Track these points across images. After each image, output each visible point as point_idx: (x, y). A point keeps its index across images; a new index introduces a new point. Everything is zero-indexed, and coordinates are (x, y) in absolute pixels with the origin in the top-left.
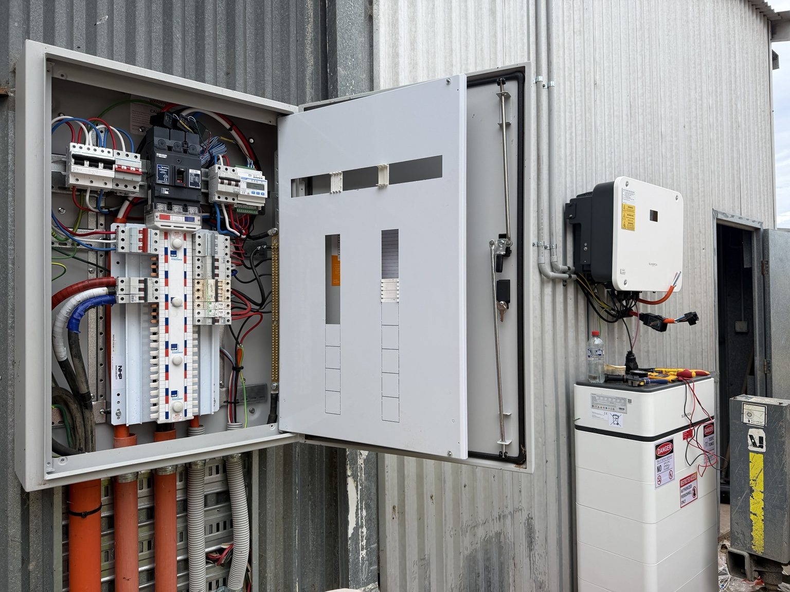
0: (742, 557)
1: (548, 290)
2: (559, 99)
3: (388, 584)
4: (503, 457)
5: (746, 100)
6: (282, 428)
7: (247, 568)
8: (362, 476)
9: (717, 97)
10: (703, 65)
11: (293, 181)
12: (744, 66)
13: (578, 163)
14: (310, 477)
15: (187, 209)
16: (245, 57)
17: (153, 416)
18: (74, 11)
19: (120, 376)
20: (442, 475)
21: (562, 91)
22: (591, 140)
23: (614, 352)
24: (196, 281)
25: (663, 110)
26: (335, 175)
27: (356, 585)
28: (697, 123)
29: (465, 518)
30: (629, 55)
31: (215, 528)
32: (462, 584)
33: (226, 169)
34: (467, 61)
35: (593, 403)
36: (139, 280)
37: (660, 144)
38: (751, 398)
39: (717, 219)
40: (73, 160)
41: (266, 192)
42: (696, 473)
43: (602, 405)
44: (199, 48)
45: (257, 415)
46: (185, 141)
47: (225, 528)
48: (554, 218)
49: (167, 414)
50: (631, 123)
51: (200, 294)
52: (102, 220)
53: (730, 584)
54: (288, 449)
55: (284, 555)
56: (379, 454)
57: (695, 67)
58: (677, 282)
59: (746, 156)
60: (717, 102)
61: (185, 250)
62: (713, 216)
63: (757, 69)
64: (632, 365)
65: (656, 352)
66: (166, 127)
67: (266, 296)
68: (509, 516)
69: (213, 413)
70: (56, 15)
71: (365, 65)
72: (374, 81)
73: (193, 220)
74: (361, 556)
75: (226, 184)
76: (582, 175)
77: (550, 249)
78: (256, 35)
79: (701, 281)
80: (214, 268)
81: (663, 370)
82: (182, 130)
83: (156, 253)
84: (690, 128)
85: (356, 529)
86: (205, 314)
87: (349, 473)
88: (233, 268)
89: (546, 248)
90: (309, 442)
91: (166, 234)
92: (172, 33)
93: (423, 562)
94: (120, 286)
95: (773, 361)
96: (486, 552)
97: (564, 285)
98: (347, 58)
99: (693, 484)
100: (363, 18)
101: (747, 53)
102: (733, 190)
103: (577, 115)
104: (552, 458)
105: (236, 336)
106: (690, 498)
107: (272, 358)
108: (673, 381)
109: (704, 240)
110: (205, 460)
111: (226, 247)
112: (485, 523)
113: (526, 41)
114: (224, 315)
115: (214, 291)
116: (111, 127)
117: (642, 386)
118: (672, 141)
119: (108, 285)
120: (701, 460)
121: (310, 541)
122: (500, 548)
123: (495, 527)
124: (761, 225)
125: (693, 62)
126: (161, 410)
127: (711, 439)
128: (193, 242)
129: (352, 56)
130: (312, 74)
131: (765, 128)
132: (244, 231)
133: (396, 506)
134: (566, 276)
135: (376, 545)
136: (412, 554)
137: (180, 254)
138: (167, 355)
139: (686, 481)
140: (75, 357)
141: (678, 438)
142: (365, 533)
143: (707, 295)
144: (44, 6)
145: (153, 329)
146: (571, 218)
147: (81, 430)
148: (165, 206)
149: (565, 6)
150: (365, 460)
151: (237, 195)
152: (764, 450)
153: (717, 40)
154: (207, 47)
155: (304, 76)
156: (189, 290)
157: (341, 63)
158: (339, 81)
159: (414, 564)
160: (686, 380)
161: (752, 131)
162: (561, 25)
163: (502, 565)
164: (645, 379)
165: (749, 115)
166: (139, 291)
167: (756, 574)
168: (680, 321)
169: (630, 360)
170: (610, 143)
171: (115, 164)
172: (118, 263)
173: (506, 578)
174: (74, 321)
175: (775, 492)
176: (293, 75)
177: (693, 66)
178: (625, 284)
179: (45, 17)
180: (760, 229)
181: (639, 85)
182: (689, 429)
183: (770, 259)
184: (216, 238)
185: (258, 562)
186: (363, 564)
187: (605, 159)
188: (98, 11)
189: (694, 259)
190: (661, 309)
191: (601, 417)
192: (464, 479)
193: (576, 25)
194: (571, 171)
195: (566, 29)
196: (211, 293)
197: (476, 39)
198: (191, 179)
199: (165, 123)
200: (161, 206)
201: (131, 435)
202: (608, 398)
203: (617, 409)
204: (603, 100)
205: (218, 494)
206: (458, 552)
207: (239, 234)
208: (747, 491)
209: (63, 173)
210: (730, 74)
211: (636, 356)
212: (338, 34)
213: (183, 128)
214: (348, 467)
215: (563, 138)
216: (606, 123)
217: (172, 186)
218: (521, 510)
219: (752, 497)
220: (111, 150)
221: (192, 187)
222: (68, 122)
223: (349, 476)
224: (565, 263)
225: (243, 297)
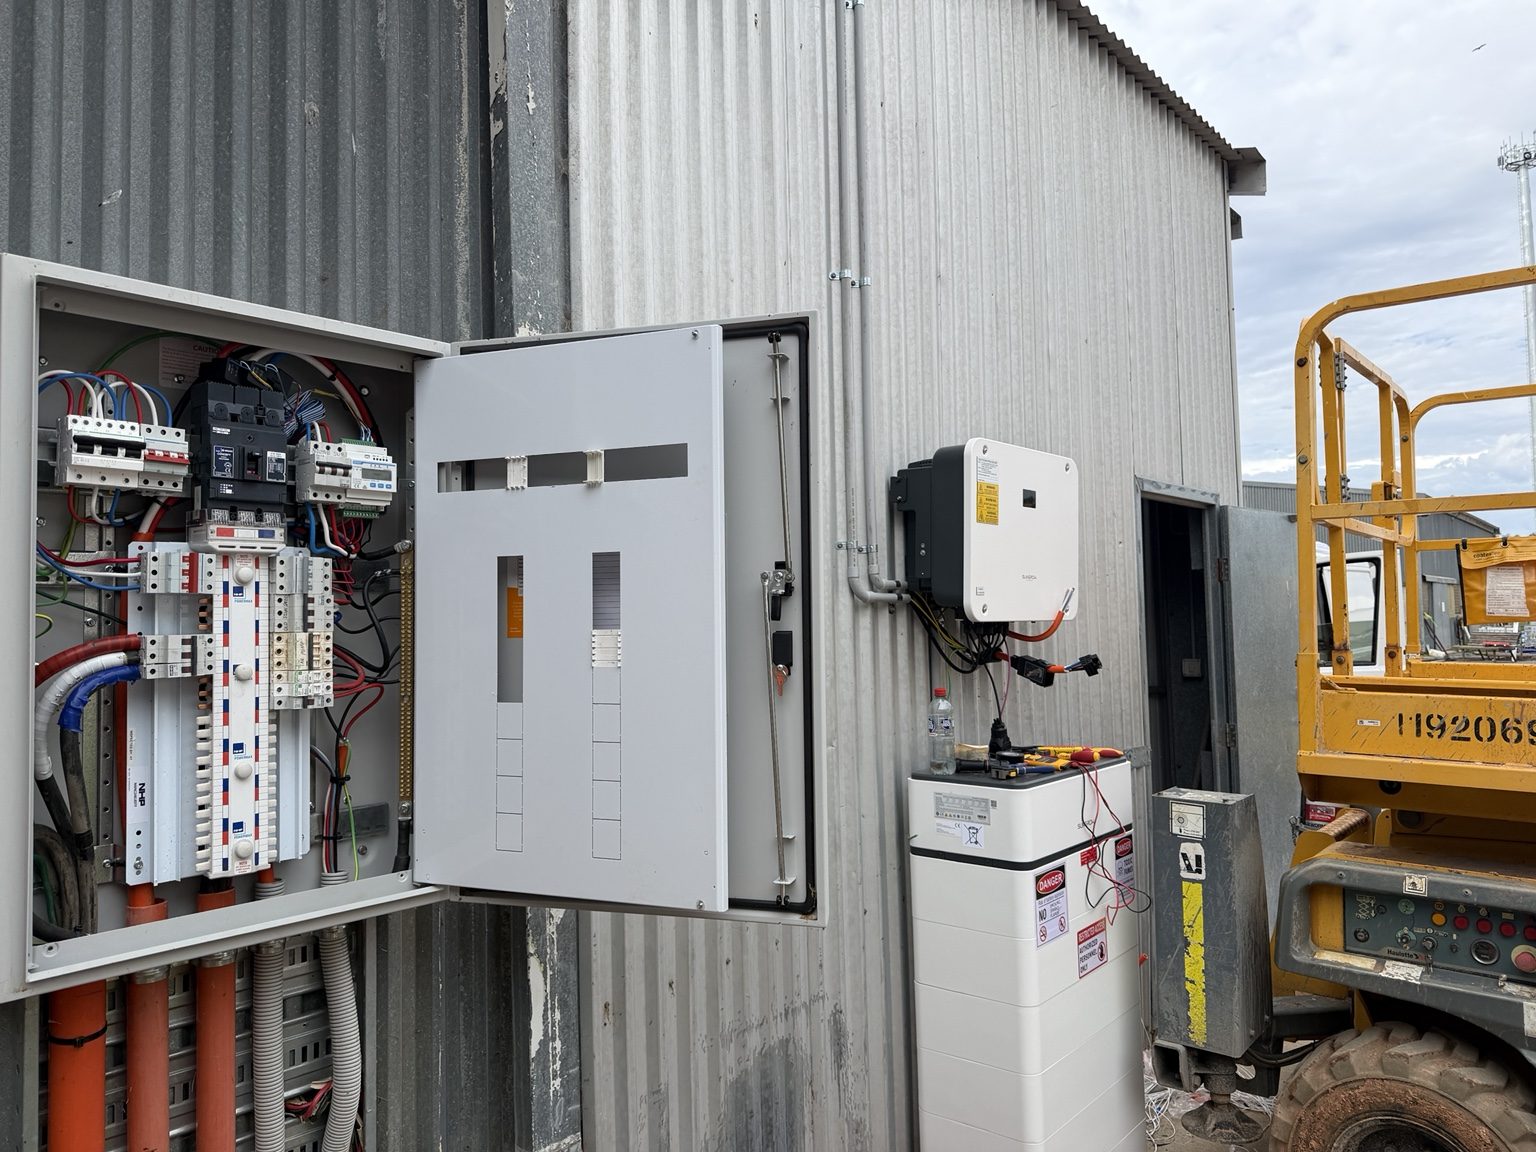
0: (1174, 1053)
1: (865, 620)
2: (879, 305)
3: (598, 1137)
4: (783, 903)
5: (1189, 292)
6: (419, 879)
7: (356, 1122)
8: (554, 953)
9: (1140, 289)
10: (1117, 237)
11: (441, 465)
12: (1184, 237)
13: (910, 409)
14: (461, 960)
15: (262, 516)
16: (354, 249)
17: (201, 867)
18: (63, 181)
19: (142, 800)
20: (688, 946)
21: (883, 292)
22: (932, 370)
23: (974, 720)
24: (276, 636)
25: (1050, 315)
26: (514, 460)
27: (544, 1139)
28: (1107, 335)
29: (728, 1017)
30: (995, 226)
31: (299, 1055)
32: (724, 1132)
33: (328, 448)
34: (726, 247)
35: (937, 808)
36: (183, 640)
37: (1046, 372)
38: (1185, 793)
39: (1143, 492)
40: (75, 446)
41: (394, 482)
42: (1105, 919)
43: (952, 811)
44: (274, 236)
45: (370, 857)
46: (260, 405)
47: (316, 1055)
48: (872, 503)
49: (225, 861)
50: (997, 339)
51: (282, 657)
52: (109, 535)
53: (1171, 1106)
54: (422, 916)
55: (417, 1097)
56: (582, 913)
57: (1103, 242)
58: (1069, 604)
59: (1190, 385)
60: (1140, 297)
61: (257, 584)
62: (1136, 486)
63: (1207, 240)
64: (1001, 742)
65: (1043, 718)
66: (229, 383)
67: (391, 653)
68: (803, 1011)
69: (300, 858)
70: (34, 191)
71: (556, 265)
72: (573, 284)
73: (272, 534)
74: (552, 1089)
75: (328, 473)
76: (918, 429)
77: (867, 553)
78: (373, 213)
79: (1116, 596)
80: (307, 613)
81: (1051, 749)
82: (255, 386)
83: (209, 592)
84: (1096, 344)
85: (544, 1044)
86: (291, 690)
87: (531, 949)
88: (336, 610)
89: (860, 550)
90: (466, 899)
91: (226, 559)
92: (230, 216)
93: (656, 1096)
94: (150, 649)
95: (1239, 725)
96: (764, 1074)
97: (890, 612)
98: (527, 254)
99: (1099, 938)
100: (553, 187)
101: (1189, 215)
102: (1169, 443)
103: (909, 329)
104: (874, 906)
105: (338, 725)
106: (1095, 960)
107: (401, 761)
108: (1063, 769)
109: (1121, 528)
110: (285, 939)
111: (326, 576)
112: (762, 1024)
113: (823, 209)
114: (321, 691)
115: (306, 652)
116: (134, 384)
117: (1013, 778)
118: (1066, 366)
119: (126, 649)
120: (1112, 898)
121: (463, 1071)
122: (789, 1066)
123: (779, 1031)
124: (1216, 500)
125: (1100, 233)
126: (214, 856)
127: (1128, 862)
128: (271, 570)
129: (537, 251)
130: (467, 275)
131: (1221, 338)
132: (353, 547)
133: (610, 1003)
134: (894, 596)
135: (577, 1068)
136: (638, 1085)
137: (249, 592)
138: (226, 761)
139: (1088, 935)
140: (72, 773)
141: (1073, 862)
142: (558, 1050)
143: (1127, 621)
144: (11, 175)
145: (202, 720)
146: (900, 501)
147: (72, 897)
148: (227, 513)
149: (888, 149)
150: (558, 927)
151: (345, 490)
152: (1202, 876)
153: (1139, 196)
154: (290, 236)
155: (453, 278)
156: (263, 652)
157: (518, 262)
158: (514, 292)
159: (641, 1102)
160: (1083, 766)
161: (1199, 343)
162: (881, 181)
163: (790, 1097)
164: (1019, 767)
165: (1194, 317)
166: (183, 657)
167: (1197, 1080)
168: (1074, 668)
169: (998, 732)
170: (963, 374)
171: (144, 448)
172: (140, 609)
173: (799, 1116)
174: (71, 712)
175: (1221, 943)
176: (435, 277)
177: (1100, 239)
178: (984, 611)
179: (13, 194)
180: (1213, 506)
181: (1011, 275)
182: (1090, 848)
183: (1231, 555)
184: (310, 563)
185: (375, 1110)
186: (555, 1102)
187: (955, 402)
188: (105, 182)
189: (1104, 559)
190: (1050, 647)
191: (950, 831)
192: (726, 950)
193: (906, 179)
194: (900, 423)
195: (889, 187)
196: (301, 655)
197: (740, 208)
198: (270, 468)
199: (227, 377)
200: (219, 514)
201: (157, 901)
202: (960, 799)
203: (975, 817)
204: (951, 303)
205: (304, 996)
206: (715, 1077)
207: (346, 553)
208: (1180, 945)
209: (51, 463)
210: (1162, 250)
211: (1007, 727)
212: (513, 214)
213: (255, 383)
214: (530, 939)
215: (885, 368)
216: (957, 342)
217: (238, 480)
218: (823, 997)
219: (1188, 953)
220: (136, 425)
221: (270, 480)
222: (63, 381)
223: (532, 955)
224: (892, 575)
225: (349, 658)
